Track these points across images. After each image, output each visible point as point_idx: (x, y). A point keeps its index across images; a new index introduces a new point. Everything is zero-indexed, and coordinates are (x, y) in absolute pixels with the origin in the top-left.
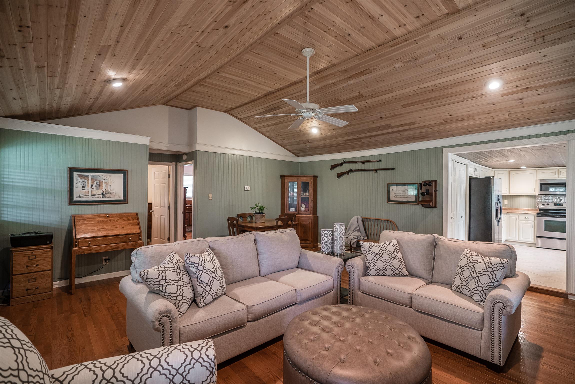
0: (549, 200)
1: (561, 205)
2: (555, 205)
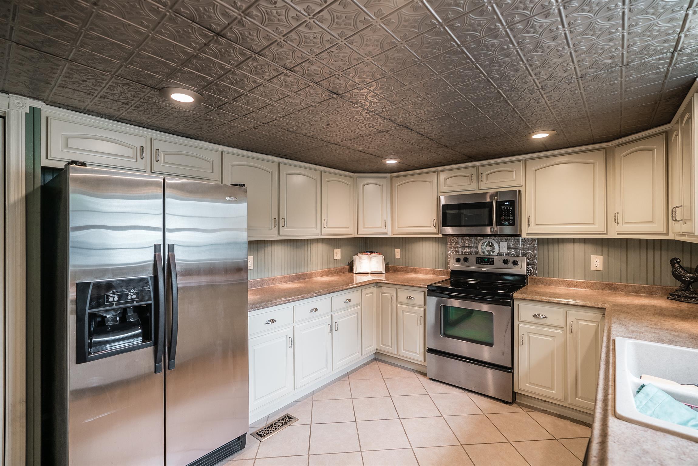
1: (490, 261)
2: (479, 262)
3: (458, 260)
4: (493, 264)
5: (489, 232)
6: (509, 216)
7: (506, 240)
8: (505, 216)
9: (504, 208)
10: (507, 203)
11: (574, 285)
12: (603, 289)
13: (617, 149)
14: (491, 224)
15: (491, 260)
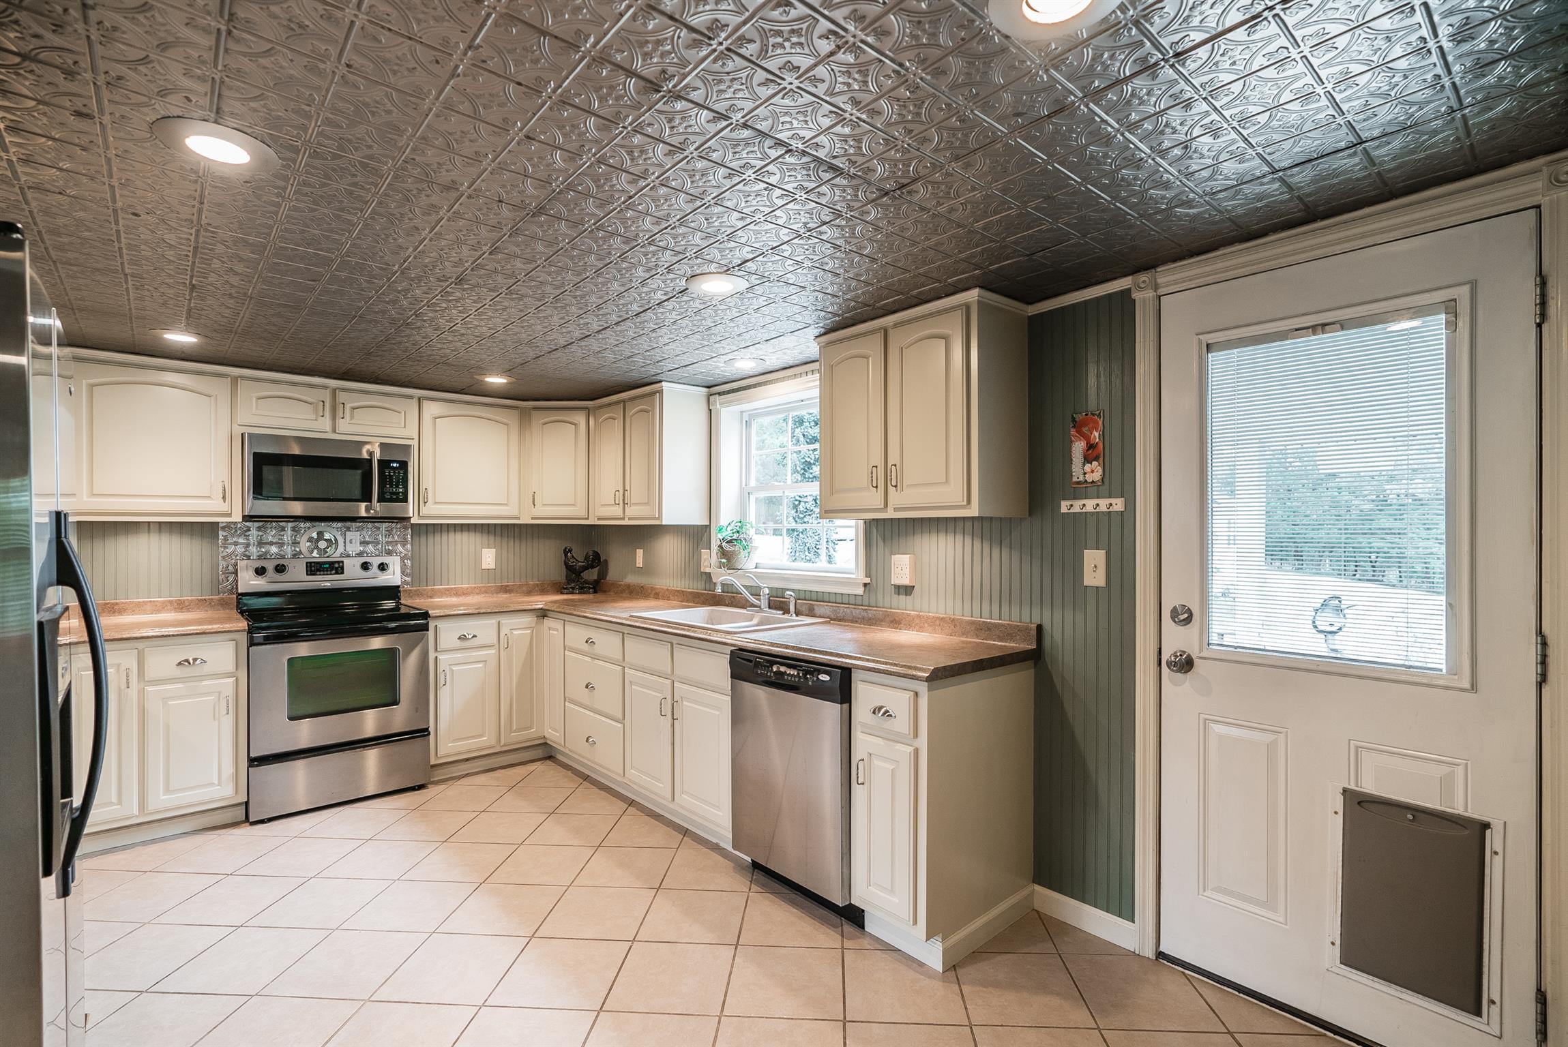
0: (281, 545)
1: (336, 568)
2: (311, 571)
3: (260, 571)
4: (342, 573)
5: (363, 513)
6: (397, 486)
7: (358, 529)
8: (391, 486)
9: (389, 472)
10: (395, 465)
11: (465, 593)
12: (497, 593)
13: (534, 413)
14: (367, 497)
15: (337, 565)
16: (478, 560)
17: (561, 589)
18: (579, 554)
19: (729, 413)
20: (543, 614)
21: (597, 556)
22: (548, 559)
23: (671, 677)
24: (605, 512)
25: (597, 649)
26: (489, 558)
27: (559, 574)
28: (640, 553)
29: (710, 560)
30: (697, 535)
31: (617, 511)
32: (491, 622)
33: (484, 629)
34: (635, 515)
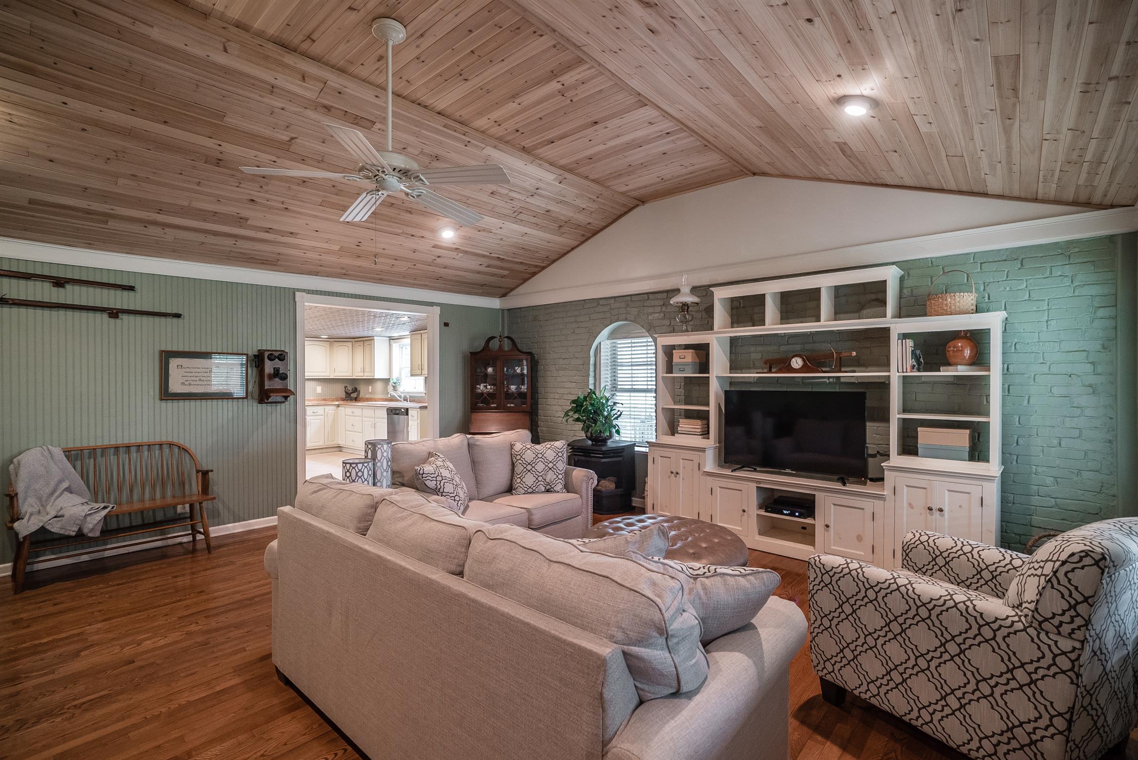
11: (311, 400)
12: (322, 401)
16: (315, 390)
17: (343, 400)
18: (350, 388)
19: (395, 346)
20: (338, 406)
21: (356, 389)
22: (340, 390)
23: (362, 417)
24: (358, 374)
25: (355, 414)
26: (319, 389)
27: (343, 395)
28: (370, 387)
29: (390, 388)
30: (386, 381)
31: (362, 374)
32: (322, 408)
33: (320, 410)
34: (367, 376)
